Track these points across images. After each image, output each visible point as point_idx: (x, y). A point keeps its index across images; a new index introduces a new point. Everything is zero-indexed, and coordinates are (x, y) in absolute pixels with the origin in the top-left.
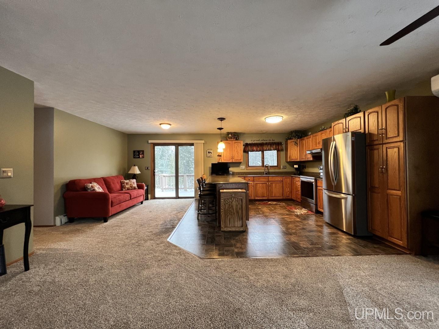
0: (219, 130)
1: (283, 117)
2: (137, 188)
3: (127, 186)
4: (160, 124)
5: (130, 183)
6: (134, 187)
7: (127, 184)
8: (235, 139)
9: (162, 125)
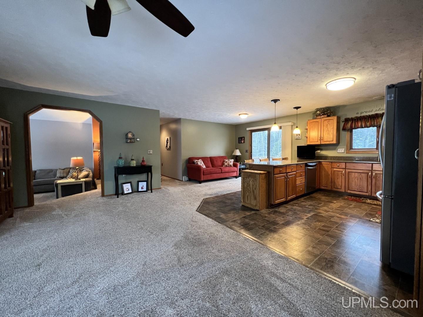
0: (296, 110)
1: (355, 79)
2: (232, 166)
3: (226, 164)
4: (239, 115)
5: (228, 162)
6: (230, 165)
7: (226, 162)
8: (326, 116)
9: (240, 115)
